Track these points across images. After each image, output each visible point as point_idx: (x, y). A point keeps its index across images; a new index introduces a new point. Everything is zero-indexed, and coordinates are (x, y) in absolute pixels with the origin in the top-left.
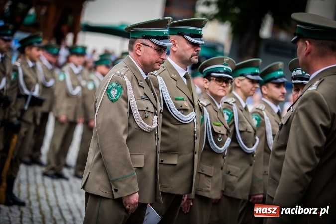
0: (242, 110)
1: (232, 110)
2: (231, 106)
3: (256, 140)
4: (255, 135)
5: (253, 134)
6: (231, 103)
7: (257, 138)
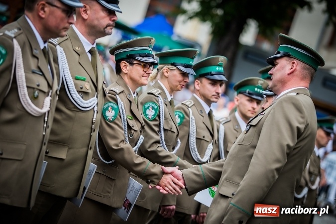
0: (167, 105)
1: (158, 102)
2: (156, 98)
3: (177, 143)
4: (177, 136)
5: (175, 135)
6: (156, 94)
7: (179, 140)
